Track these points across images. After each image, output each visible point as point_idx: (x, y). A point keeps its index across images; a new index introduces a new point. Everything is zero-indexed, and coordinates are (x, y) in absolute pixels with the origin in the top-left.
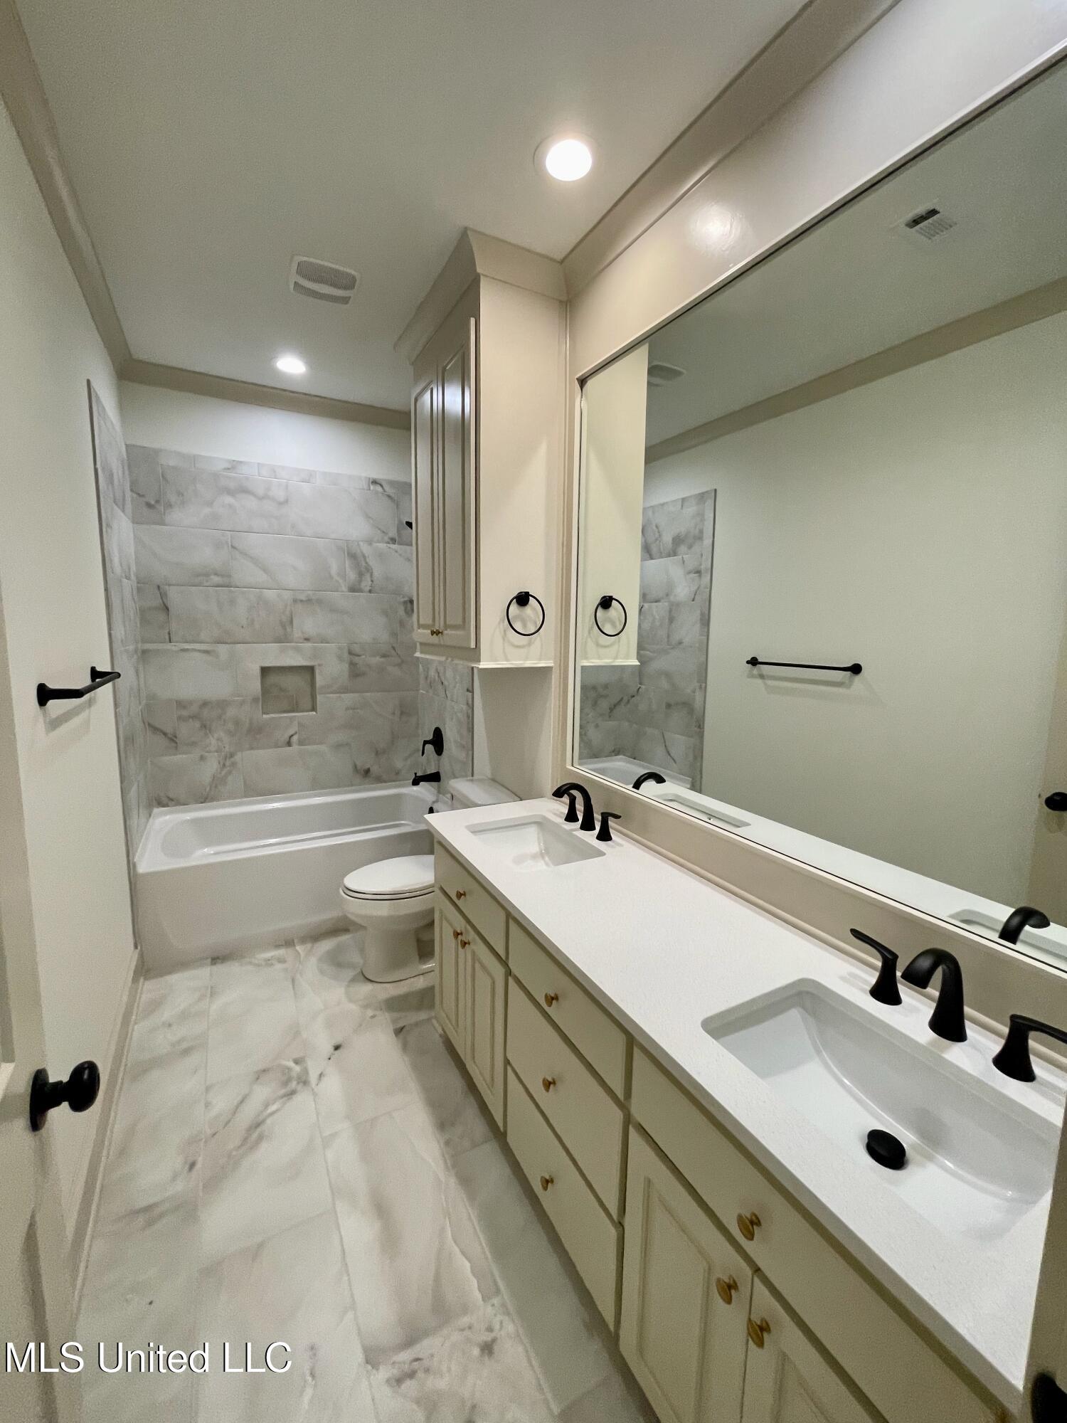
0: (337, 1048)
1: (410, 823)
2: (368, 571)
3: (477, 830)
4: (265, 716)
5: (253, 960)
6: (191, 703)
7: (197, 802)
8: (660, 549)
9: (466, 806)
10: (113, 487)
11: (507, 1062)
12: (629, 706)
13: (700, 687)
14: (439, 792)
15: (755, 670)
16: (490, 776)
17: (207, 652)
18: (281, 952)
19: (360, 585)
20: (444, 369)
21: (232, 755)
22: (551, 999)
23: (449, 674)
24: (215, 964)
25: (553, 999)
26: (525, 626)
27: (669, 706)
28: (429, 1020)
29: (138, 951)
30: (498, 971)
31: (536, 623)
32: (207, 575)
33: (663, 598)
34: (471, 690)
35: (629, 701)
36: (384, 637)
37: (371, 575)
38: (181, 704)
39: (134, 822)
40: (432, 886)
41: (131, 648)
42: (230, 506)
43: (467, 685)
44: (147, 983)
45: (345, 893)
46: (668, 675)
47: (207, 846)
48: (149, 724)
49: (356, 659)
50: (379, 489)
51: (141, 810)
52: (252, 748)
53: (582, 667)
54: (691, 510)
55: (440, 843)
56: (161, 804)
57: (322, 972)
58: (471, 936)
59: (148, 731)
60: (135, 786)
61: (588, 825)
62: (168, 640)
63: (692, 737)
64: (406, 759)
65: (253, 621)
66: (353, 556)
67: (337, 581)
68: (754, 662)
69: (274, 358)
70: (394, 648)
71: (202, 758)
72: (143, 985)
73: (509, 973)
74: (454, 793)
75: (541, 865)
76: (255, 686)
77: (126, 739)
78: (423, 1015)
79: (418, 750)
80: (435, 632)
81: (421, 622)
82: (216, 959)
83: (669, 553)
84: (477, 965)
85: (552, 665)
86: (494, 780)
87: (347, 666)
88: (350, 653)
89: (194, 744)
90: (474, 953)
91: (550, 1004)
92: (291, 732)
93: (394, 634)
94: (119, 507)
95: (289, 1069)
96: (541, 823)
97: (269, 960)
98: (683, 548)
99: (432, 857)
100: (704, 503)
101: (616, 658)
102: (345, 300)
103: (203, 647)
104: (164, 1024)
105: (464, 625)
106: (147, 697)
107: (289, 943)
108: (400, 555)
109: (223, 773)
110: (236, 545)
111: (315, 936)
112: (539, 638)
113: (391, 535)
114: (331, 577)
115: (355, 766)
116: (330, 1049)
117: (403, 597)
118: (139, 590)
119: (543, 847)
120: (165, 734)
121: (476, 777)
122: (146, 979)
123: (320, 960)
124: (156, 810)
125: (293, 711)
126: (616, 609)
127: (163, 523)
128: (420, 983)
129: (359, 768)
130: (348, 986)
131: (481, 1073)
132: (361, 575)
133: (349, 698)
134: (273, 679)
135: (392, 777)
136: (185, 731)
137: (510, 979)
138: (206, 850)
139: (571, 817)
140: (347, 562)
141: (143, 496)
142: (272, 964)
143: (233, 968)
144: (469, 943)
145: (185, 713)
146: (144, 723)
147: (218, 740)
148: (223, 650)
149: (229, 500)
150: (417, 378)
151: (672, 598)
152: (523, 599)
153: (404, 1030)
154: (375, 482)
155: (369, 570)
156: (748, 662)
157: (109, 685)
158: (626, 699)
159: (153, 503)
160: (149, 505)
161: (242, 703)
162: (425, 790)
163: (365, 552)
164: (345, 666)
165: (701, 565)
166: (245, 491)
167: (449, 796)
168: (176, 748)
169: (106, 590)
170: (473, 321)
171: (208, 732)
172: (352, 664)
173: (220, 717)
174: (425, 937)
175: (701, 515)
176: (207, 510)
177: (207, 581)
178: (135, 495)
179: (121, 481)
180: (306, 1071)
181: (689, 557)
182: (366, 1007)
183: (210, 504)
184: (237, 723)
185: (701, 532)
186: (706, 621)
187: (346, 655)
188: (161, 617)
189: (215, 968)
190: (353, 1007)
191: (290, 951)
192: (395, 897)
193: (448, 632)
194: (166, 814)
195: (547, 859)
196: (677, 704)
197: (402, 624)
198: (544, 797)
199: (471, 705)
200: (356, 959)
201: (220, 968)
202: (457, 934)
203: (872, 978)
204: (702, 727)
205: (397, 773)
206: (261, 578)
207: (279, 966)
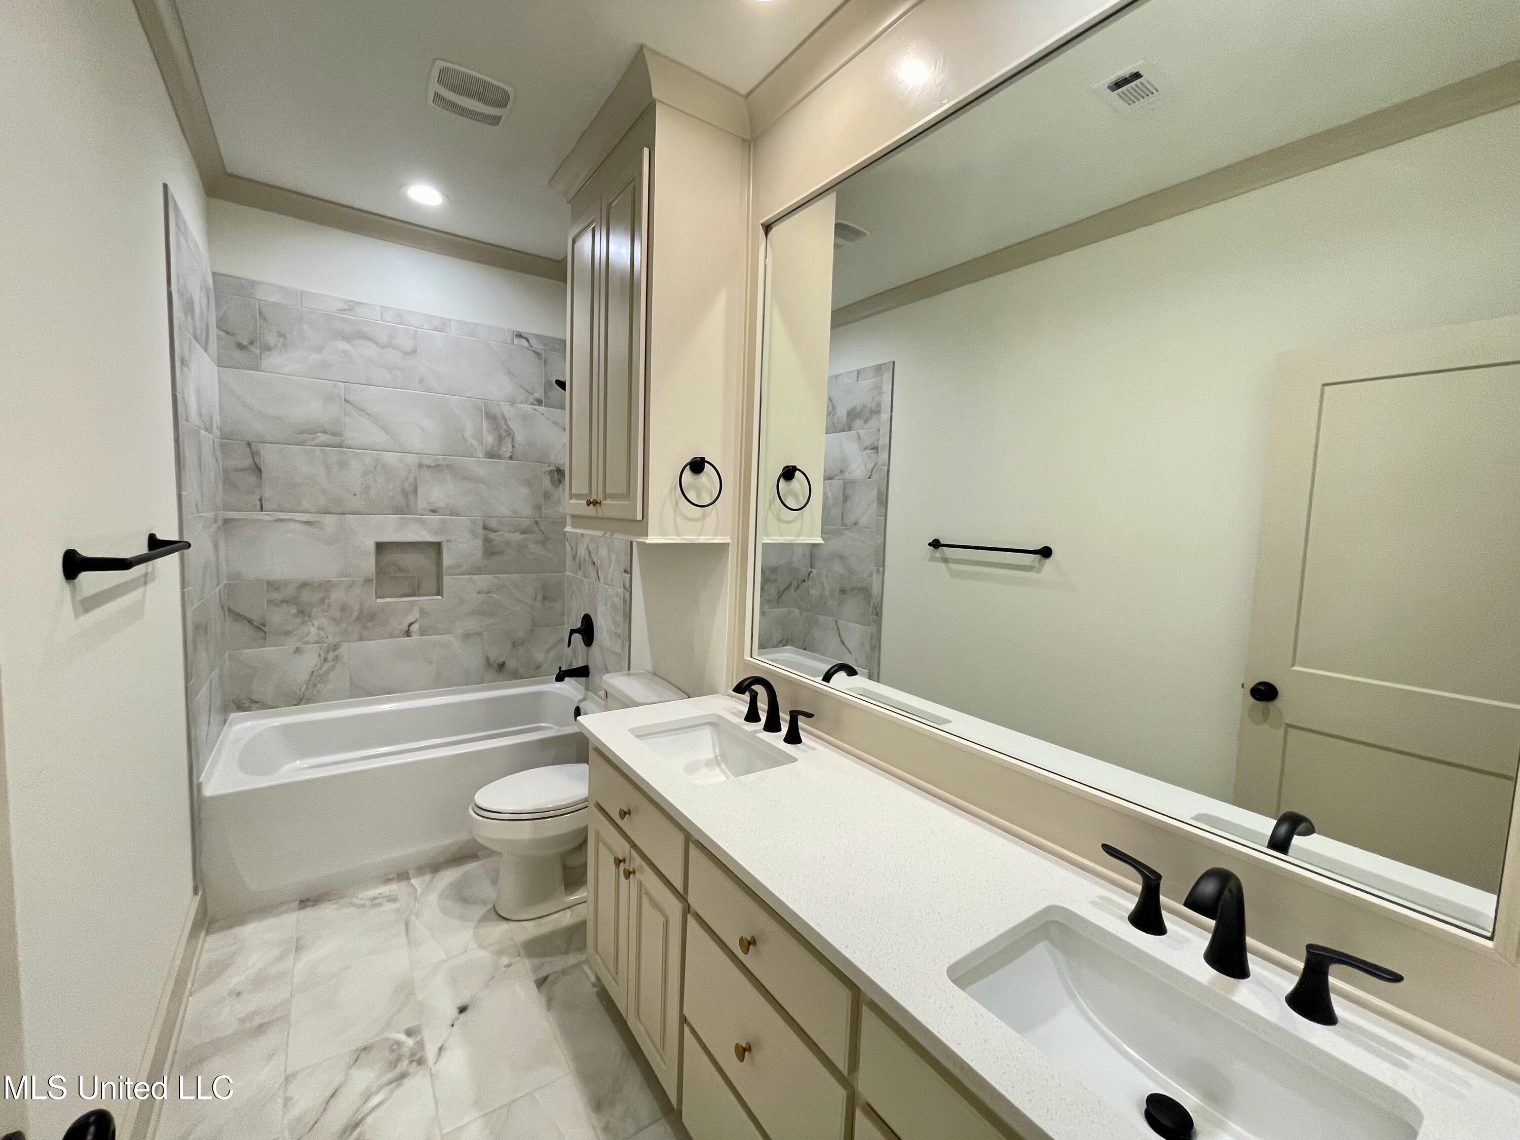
0: (462, 1010)
1: (554, 726)
2: (509, 435)
3: (642, 734)
4: (378, 600)
5: (355, 900)
6: (286, 584)
7: (289, 704)
8: (834, 424)
9: (625, 705)
10: (193, 316)
11: (683, 1020)
12: (798, 591)
13: (878, 571)
14: (587, 689)
15: (938, 553)
16: (650, 669)
17: (307, 523)
18: (392, 888)
19: (498, 451)
20: (609, 207)
21: (336, 647)
22: (748, 944)
23: (603, 552)
24: (304, 908)
25: (749, 943)
26: (699, 495)
27: (843, 591)
28: (578, 965)
29: (198, 898)
30: (674, 907)
31: (711, 494)
32: (313, 432)
33: (836, 475)
34: (629, 571)
35: (798, 587)
36: (526, 510)
37: (513, 438)
38: (272, 585)
39: (202, 730)
40: (586, 800)
41: (210, 515)
42: (345, 352)
43: (624, 564)
44: (210, 938)
45: (475, 812)
46: (842, 558)
47: (298, 759)
48: (229, 610)
49: (492, 535)
50: (525, 344)
51: (213, 717)
52: (361, 639)
53: (763, 544)
54: (867, 383)
55: (597, 750)
56: (240, 708)
57: (444, 911)
58: (638, 861)
59: (227, 618)
60: (207, 684)
61: (772, 725)
62: (258, 507)
63: (868, 625)
64: (548, 651)
65: (368, 488)
66: (491, 417)
67: (472, 446)
68: (936, 544)
69: (406, 185)
70: (537, 523)
71: (297, 651)
72: (204, 942)
73: (687, 909)
74: (608, 689)
75: (718, 777)
76: (369, 565)
77: (197, 627)
78: (572, 959)
79: (562, 640)
80: (591, 503)
81: (574, 492)
82: (305, 902)
83: (844, 428)
84: (645, 901)
85: (729, 541)
86: (655, 674)
87: (481, 543)
88: (485, 528)
89: (287, 633)
90: (640, 884)
91: (746, 951)
92: (411, 619)
93: (538, 508)
94: (199, 344)
95: (399, 1043)
96: (716, 724)
97: (376, 899)
98: (858, 423)
99: (585, 767)
100: (882, 375)
101: (799, 535)
102: (495, 120)
103: (306, 517)
104: (230, 993)
105: (628, 494)
106: (227, 577)
107: (403, 876)
108: (547, 418)
109: (325, 668)
110: (351, 398)
111: (435, 867)
112: (715, 510)
113: (536, 395)
114: (465, 440)
115: (488, 660)
116: (453, 1012)
117: (549, 466)
118: (222, 446)
119: (718, 753)
120: (250, 622)
121: (632, 671)
122: (207, 933)
123: (441, 896)
124: (233, 715)
125: (414, 595)
126: (799, 481)
127: (257, 368)
128: (567, 919)
129: (491, 661)
130: (477, 927)
131: (647, 1032)
132: (500, 439)
133: (483, 581)
134: (390, 557)
135: (533, 672)
136: (277, 617)
137: (690, 918)
138: (298, 763)
139: (752, 716)
140: (484, 424)
141: (233, 335)
142: (380, 905)
143: (328, 911)
144: (634, 872)
145: (276, 596)
146: (222, 607)
147: (319, 629)
148: (330, 521)
149: (343, 346)
150: (575, 217)
151: (847, 475)
152: (697, 465)
153: (549, 979)
154: (519, 336)
155: (510, 433)
156: (930, 544)
157: (175, 556)
158: (795, 583)
159: (245, 343)
160: (241, 347)
161: (351, 585)
162: (570, 687)
163: (506, 413)
164: (479, 542)
165: (878, 440)
166: (365, 337)
167: (602, 693)
168: (265, 638)
169: (177, 440)
170: (646, 151)
171: (307, 619)
172: (487, 541)
173: (322, 601)
174: (574, 861)
175: (878, 388)
176: (315, 356)
177: (312, 440)
178: (223, 334)
179: (205, 313)
180: (421, 1044)
181: (863, 430)
182: (500, 953)
183: (320, 349)
184: (343, 609)
185: (879, 405)
186: (883, 500)
187: (480, 531)
188: (252, 479)
189: (303, 913)
190: (483, 954)
191: (403, 884)
192: (539, 816)
193: (608, 502)
194: (247, 719)
195: (723, 766)
196: (852, 589)
197: (547, 496)
198: (717, 693)
199: (629, 589)
200: (488, 892)
201: (310, 914)
202: (618, 862)
203: (1131, 903)
204: (879, 614)
205: (538, 667)
206: (379, 437)
207: (390, 906)
